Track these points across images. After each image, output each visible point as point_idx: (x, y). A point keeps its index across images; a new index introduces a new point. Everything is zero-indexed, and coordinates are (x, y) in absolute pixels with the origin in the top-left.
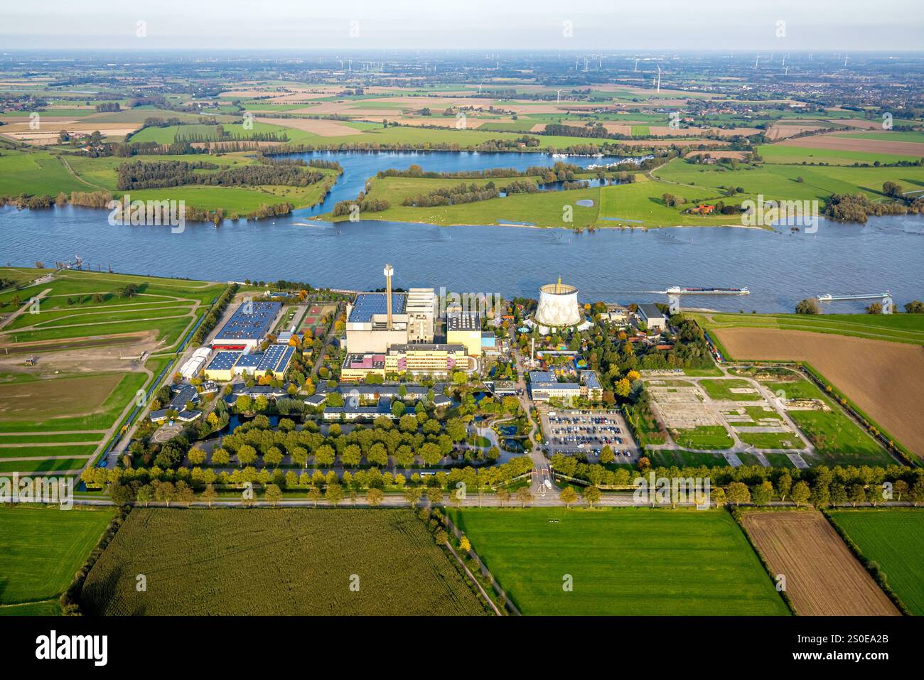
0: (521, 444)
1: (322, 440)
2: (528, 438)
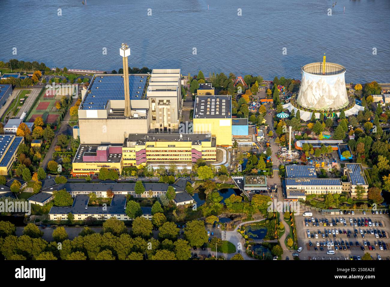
0: (270, 249)
1: (44, 246)
2: (278, 243)
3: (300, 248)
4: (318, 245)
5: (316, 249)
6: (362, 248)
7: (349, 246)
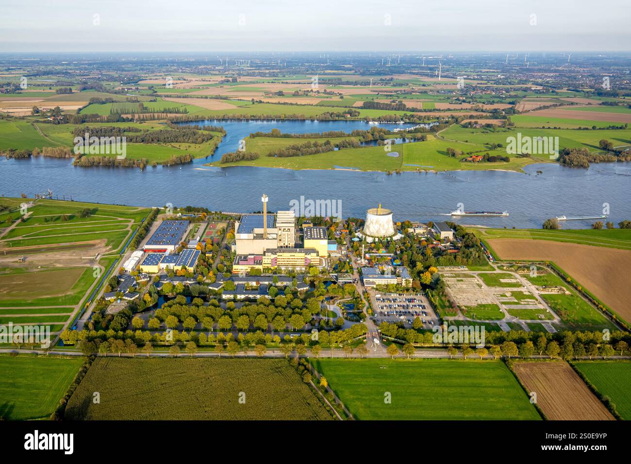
0: (358, 316)
1: (223, 312)
2: (362, 312)
3: (376, 315)
4: (386, 313)
5: (385, 315)
6: (413, 315)
7: (405, 313)
